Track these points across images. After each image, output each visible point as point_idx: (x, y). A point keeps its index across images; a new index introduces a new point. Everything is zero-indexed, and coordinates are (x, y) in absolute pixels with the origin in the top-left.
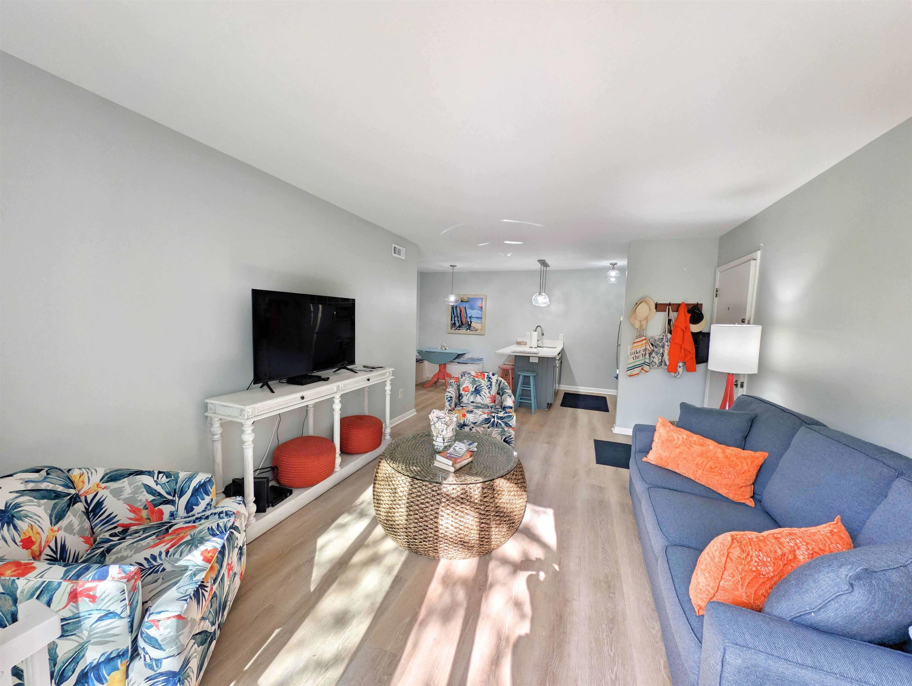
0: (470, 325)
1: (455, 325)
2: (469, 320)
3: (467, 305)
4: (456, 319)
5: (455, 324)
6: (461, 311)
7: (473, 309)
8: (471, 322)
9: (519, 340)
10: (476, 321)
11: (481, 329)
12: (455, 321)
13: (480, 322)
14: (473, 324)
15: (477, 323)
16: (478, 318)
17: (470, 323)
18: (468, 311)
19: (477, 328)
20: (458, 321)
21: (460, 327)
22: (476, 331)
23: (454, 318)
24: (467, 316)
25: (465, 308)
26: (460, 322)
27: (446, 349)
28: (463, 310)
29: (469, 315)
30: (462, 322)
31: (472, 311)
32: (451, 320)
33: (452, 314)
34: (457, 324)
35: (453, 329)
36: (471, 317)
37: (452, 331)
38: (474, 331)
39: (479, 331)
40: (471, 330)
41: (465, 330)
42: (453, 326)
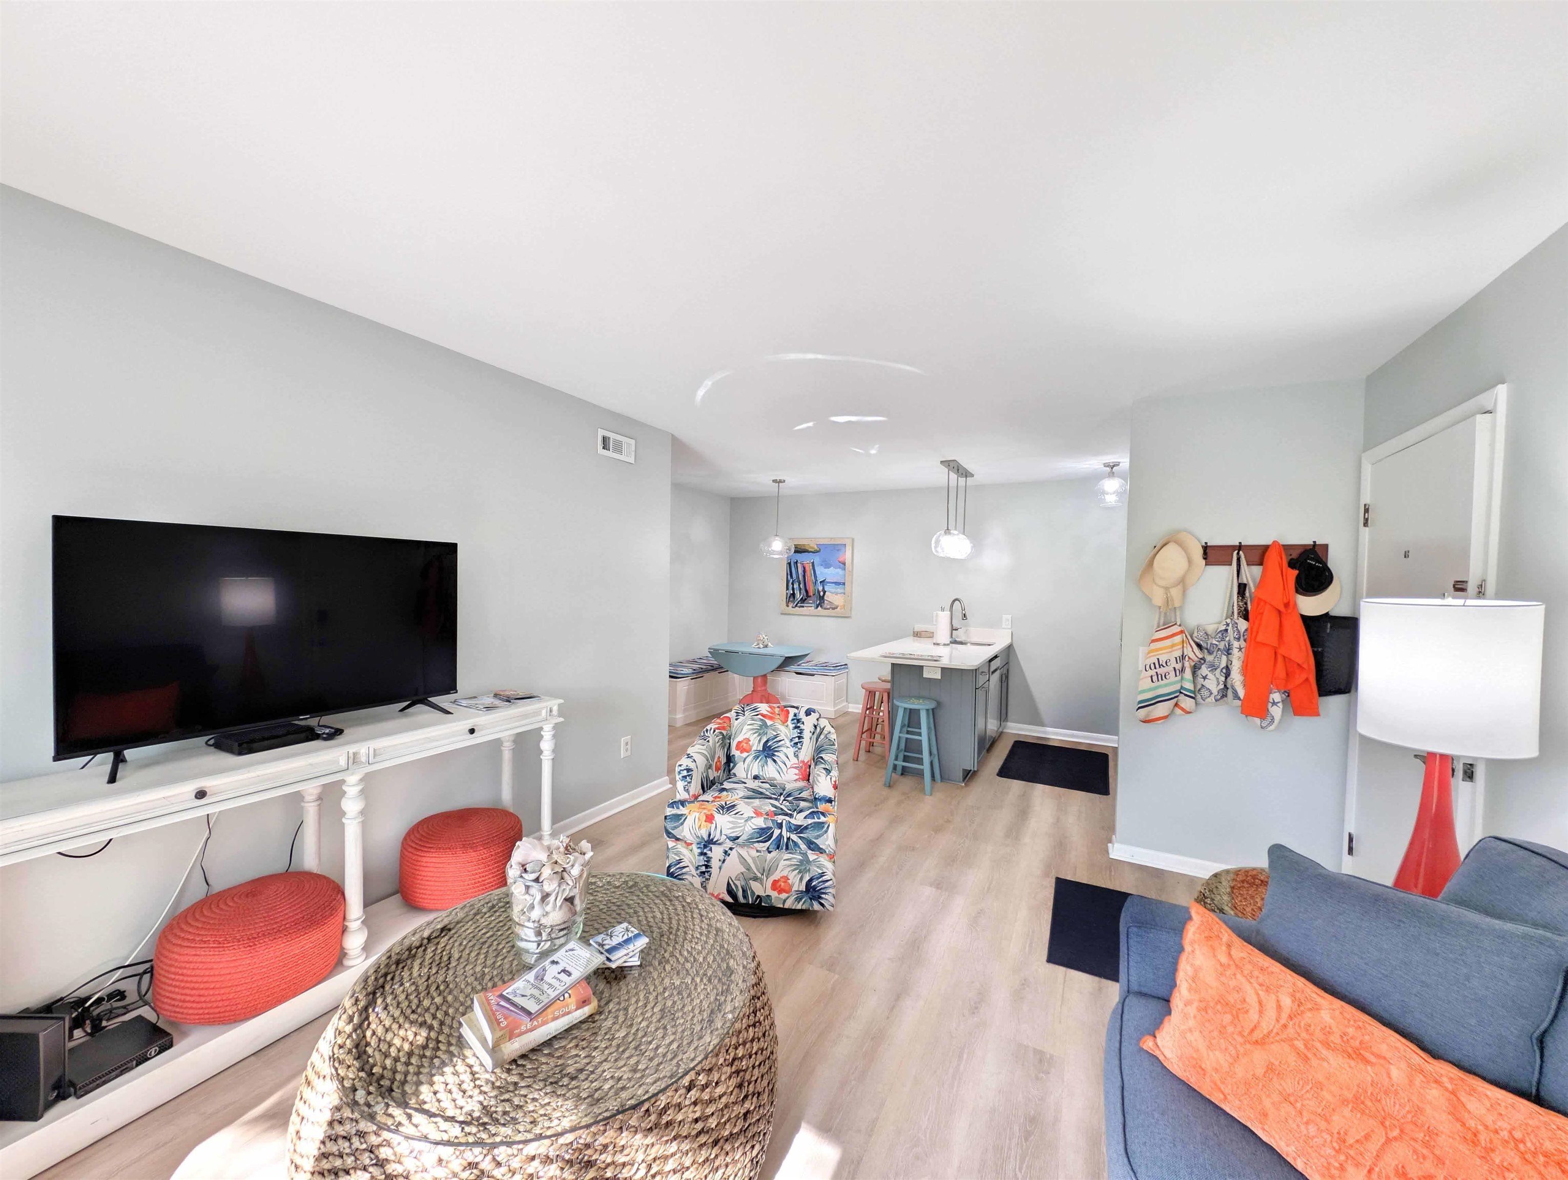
0: (822, 599)
1: (794, 598)
2: (821, 588)
3: (817, 559)
4: (796, 586)
5: (793, 595)
6: (804, 571)
7: (827, 566)
8: (825, 592)
9: (919, 627)
10: (833, 590)
11: (844, 605)
12: (793, 589)
13: (842, 591)
14: (829, 597)
15: (837, 594)
16: (837, 584)
17: (822, 594)
18: (819, 570)
19: (836, 603)
20: (800, 589)
21: (803, 601)
22: (834, 609)
23: (793, 584)
24: (816, 580)
25: (813, 563)
26: (803, 591)
27: (766, 646)
28: (809, 568)
29: (820, 579)
30: (807, 591)
31: (826, 570)
32: (787, 589)
33: (789, 577)
34: (798, 596)
35: (791, 605)
36: (824, 581)
37: (790, 609)
38: (830, 609)
39: (840, 609)
40: (824, 608)
41: (812, 608)
42: (790, 599)
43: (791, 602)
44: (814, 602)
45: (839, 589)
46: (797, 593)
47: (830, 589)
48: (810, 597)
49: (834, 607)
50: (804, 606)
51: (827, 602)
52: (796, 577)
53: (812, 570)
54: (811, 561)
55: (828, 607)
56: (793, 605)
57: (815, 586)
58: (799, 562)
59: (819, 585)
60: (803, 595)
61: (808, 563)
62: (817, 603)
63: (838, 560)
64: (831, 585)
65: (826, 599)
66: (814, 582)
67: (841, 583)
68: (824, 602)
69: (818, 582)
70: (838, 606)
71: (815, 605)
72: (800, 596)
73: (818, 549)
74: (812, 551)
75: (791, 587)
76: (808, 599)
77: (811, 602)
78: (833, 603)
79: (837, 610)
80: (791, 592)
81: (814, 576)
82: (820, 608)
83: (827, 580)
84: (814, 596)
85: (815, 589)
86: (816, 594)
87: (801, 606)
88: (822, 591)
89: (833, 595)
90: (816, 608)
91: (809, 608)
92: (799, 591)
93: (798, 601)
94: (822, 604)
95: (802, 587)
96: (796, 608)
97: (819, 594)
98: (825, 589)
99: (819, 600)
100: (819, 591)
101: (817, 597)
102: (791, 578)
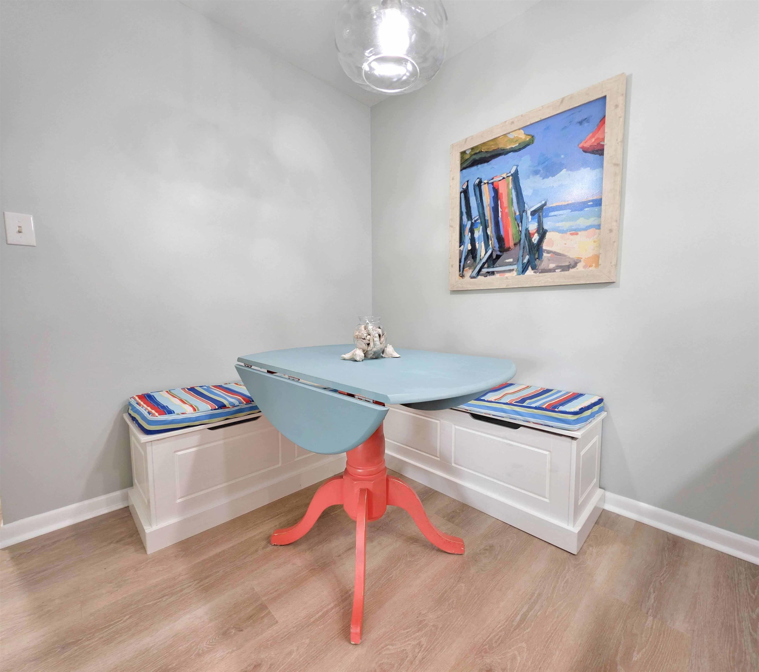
0: (536, 249)
1: (474, 257)
2: (533, 227)
4: (478, 233)
5: (473, 253)
6: (497, 198)
8: (542, 233)
12: (473, 241)
14: (553, 242)
15: (575, 232)
17: (535, 238)
19: (573, 255)
21: (492, 260)
22: (566, 268)
23: (472, 230)
25: (515, 177)
26: (493, 242)
28: (507, 188)
30: (500, 240)
32: (461, 242)
33: (465, 217)
34: (483, 254)
35: (468, 273)
37: (467, 282)
38: (556, 271)
39: (585, 267)
40: (540, 271)
41: (515, 273)
42: (468, 263)
43: (470, 267)
44: (517, 261)
46: (481, 247)
47: (558, 225)
48: (509, 251)
49: (567, 264)
50: (496, 271)
51: (549, 255)
52: (479, 215)
53: (513, 191)
54: (510, 172)
55: (552, 266)
56: (473, 272)
57: (520, 224)
58: (486, 181)
59: (530, 220)
60: (493, 250)
61: (504, 178)
62: (525, 261)
63: (585, 145)
64: (562, 215)
65: (546, 250)
66: (519, 216)
67: (589, 201)
68: (540, 257)
69: (529, 213)
70: (580, 261)
71: (521, 266)
72: (486, 252)
73: (528, 139)
74: (513, 146)
75: (469, 238)
76: (505, 255)
77: (511, 260)
78: (566, 254)
79: (572, 270)
80: (470, 247)
81: (518, 203)
82: (533, 271)
83: (549, 205)
84: (518, 246)
85: (521, 232)
86: (522, 242)
87: (488, 272)
88: (538, 231)
89: (568, 236)
90: (523, 271)
91: (507, 275)
92: (484, 243)
93: (484, 264)
94: (537, 262)
95: (491, 232)
96: (479, 277)
97: (530, 241)
98: (546, 227)
99: (530, 253)
100: (529, 233)
101: (524, 248)
102: (468, 220)
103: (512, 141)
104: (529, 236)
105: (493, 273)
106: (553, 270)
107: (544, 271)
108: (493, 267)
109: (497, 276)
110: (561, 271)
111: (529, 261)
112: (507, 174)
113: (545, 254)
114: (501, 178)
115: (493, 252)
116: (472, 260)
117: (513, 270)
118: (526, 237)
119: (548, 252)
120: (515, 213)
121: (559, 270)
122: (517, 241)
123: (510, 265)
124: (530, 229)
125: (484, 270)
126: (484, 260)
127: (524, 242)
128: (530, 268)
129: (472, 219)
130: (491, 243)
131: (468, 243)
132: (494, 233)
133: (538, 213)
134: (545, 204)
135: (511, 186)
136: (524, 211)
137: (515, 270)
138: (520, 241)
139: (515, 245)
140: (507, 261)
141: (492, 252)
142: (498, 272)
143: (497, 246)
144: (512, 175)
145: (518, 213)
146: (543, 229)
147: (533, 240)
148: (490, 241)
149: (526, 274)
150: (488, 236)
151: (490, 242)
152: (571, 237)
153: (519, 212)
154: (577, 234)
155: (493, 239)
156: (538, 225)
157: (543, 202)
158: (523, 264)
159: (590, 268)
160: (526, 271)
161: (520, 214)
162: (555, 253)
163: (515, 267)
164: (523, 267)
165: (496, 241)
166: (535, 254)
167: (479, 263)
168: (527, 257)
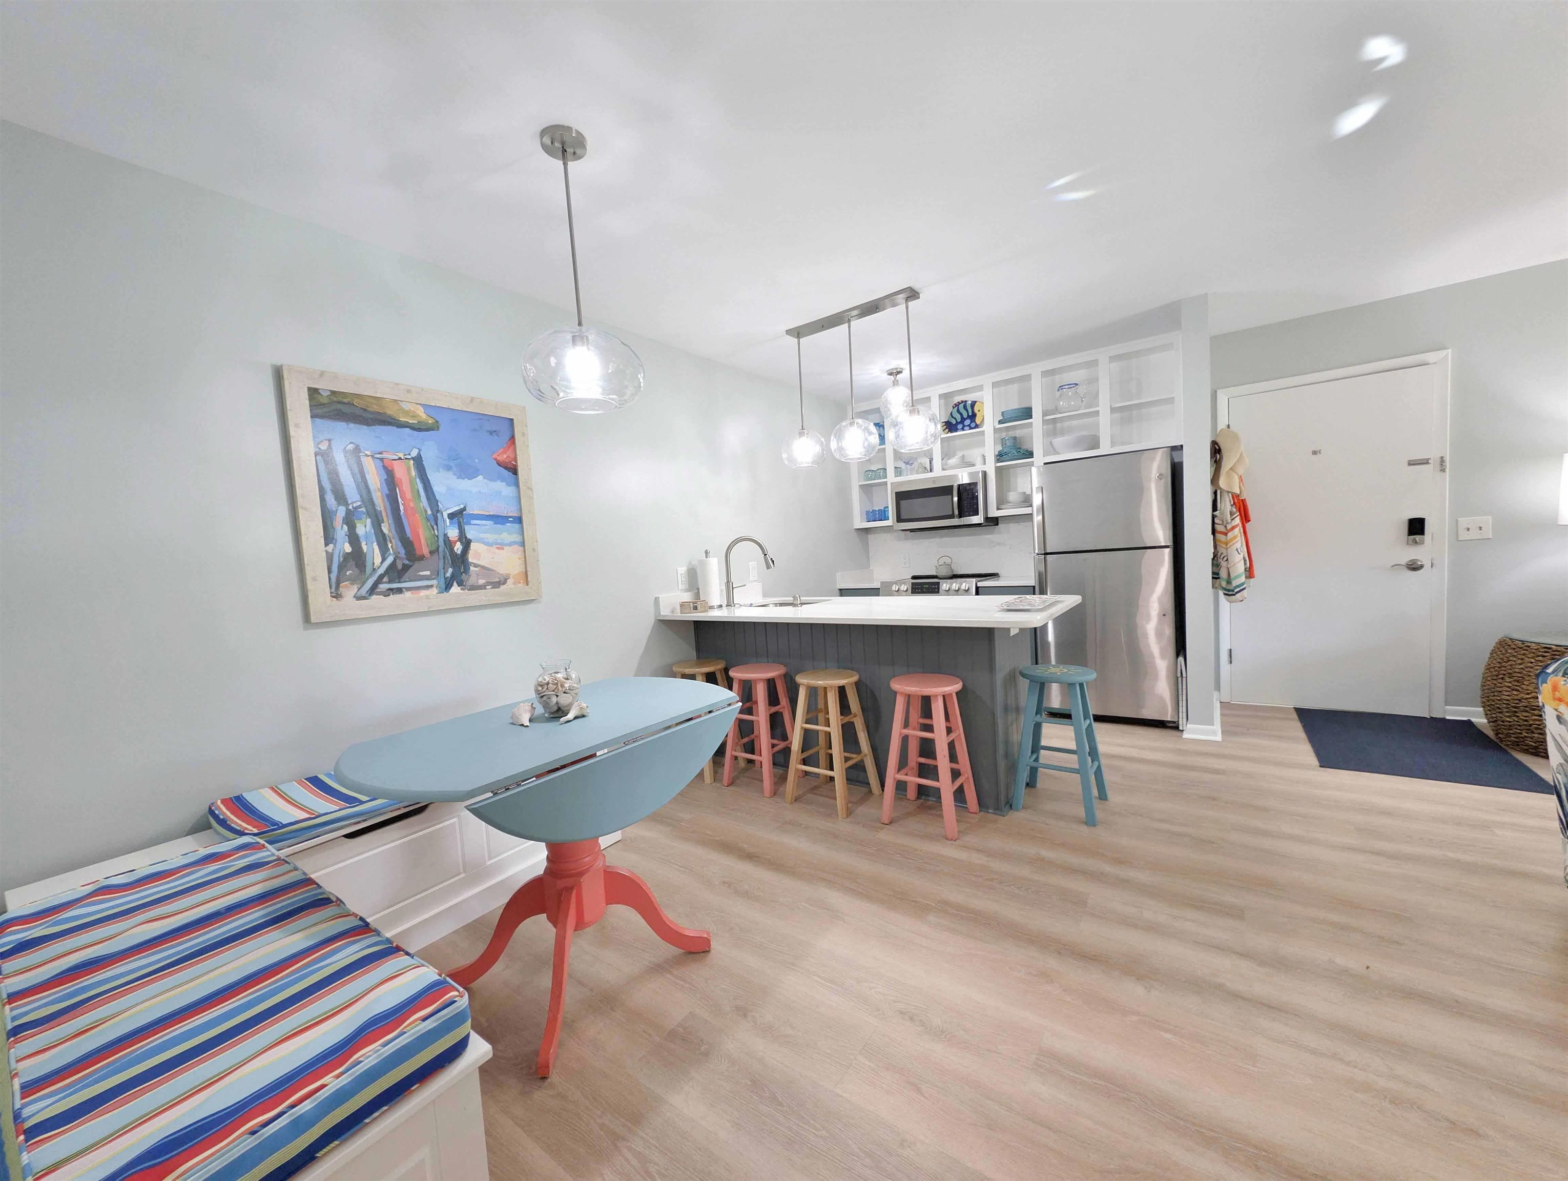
0: (459, 562)
1: (360, 567)
2: (453, 533)
3: (428, 448)
4: (364, 528)
5: (357, 558)
6: (391, 481)
7: (467, 471)
8: (467, 544)
11: (526, 574)
12: (354, 539)
14: (479, 554)
15: (501, 546)
17: (458, 548)
18: (441, 481)
19: (502, 570)
20: (379, 538)
21: (396, 573)
22: (497, 585)
23: (350, 521)
24: (436, 511)
25: (418, 460)
26: (394, 545)
28: (405, 473)
29: (448, 507)
30: (407, 544)
31: (465, 484)
32: (328, 538)
34: (377, 561)
35: (349, 591)
36: (461, 512)
37: (349, 604)
38: (487, 587)
39: (514, 583)
40: (468, 588)
41: (435, 591)
42: (348, 573)
43: (353, 581)
44: (436, 574)
45: (508, 534)
46: (371, 549)
47: (482, 535)
48: (423, 560)
49: (497, 580)
50: (405, 588)
51: (476, 569)
52: (363, 501)
53: (418, 480)
54: (409, 454)
55: (481, 582)
56: (359, 589)
57: (435, 527)
58: (368, 453)
59: (448, 524)
60: (397, 556)
61: (400, 459)
62: (448, 575)
63: (499, 458)
64: (486, 525)
65: (473, 563)
66: (432, 518)
67: (510, 517)
68: (466, 571)
69: (445, 516)
70: (510, 578)
71: (443, 580)
72: (384, 560)
73: (430, 422)
74: (410, 422)
75: (344, 534)
76: (417, 565)
77: (428, 573)
78: (495, 569)
79: (502, 587)
80: (348, 549)
81: (428, 498)
82: (459, 588)
83: (469, 511)
84: (435, 556)
85: (437, 537)
86: (441, 549)
87: (391, 589)
88: (460, 539)
89: (494, 549)
90: (446, 589)
91: (423, 593)
92: (379, 545)
93: (381, 577)
94: (464, 576)
95: (390, 530)
96: (374, 597)
97: (451, 550)
98: (469, 536)
99: (453, 565)
100: (449, 540)
101: (444, 558)
102: (339, 504)
103: (407, 413)
104: (449, 544)
105: (400, 591)
106: (482, 587)
107: (473, 588)
108: (399, 582)
109: (408, 594)
110: (492, 588)
111: (453, 575)
112: (405, 455)
113: (472, 568)
114: (397, 458)
115: (397, 561)
116: (357, 571)
117: (432, 586)
118: (445, 544)
119: (476, 566)
120: (426, 511)
121: (490, 587)
122: (434, 548)
123: (427, 579)
124: (449, 535)
125: (383, 587)
126: (381, 571)
127: (444, 551)
128: (455, 583)
129: (347, 504)
130: (392, 547)
131: (345, 542)
132: (394, 532)
133: (458, 516)
134: (464, 509)
135: (413, 473)
136: (438, 511)
137: (435, 586)
138: (438, 547)
139: (431, 553)
140: (421, 573)
141: (395, 559)
142: (408, 589)
143: (402, 552)
144: (413, 458)
145: (429, 512)
146: (466, 537)
147: (455, 549)
148: (389, 543)
149: (450, 592)
150: (384, 535)
151: (390, 545)
152: (497, 551)
153: (432, 510)
154: (503, 549)
155: (393, 540)
156: (460, 532)
157: (462, 506)
158: (446, 579)
159: (519, 585)
160: (450, 588)
161: (433, 514)
162: (483, 567)
163: (434, 582)
164: (446, 582)
165: (400, 544)
166: (460, 568)
167: (371, 575)
168: (450, 570)
